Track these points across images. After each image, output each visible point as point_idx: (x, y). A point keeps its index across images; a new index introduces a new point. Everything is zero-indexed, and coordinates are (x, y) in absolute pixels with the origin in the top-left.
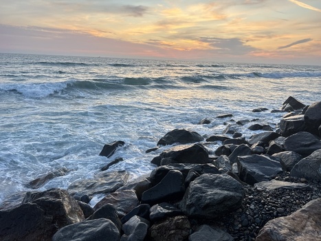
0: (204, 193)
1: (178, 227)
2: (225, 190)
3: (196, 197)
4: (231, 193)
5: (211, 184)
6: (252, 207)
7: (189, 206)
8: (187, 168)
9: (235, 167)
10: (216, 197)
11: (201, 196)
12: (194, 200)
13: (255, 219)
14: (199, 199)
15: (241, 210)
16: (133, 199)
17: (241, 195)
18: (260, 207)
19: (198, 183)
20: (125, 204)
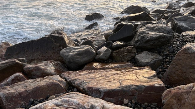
0: (146, 34)
1: (129, 51)
2: (161, 33)
3: (142, 36)
4: (165, 34)
5: (152, 29)
6: (178, 43)
7: (137, 42)
8: (137, 23)
9: (170, 25)
10: (154, 36)
11: (145, 36)
12: (140, 38)
13: (178, 49)
14: (143, 37)
15: (169, 44)
16: (103, 40)
17: (171, 36)
18: (183, 43)
19: (144, 29)
20: (98, 42)
